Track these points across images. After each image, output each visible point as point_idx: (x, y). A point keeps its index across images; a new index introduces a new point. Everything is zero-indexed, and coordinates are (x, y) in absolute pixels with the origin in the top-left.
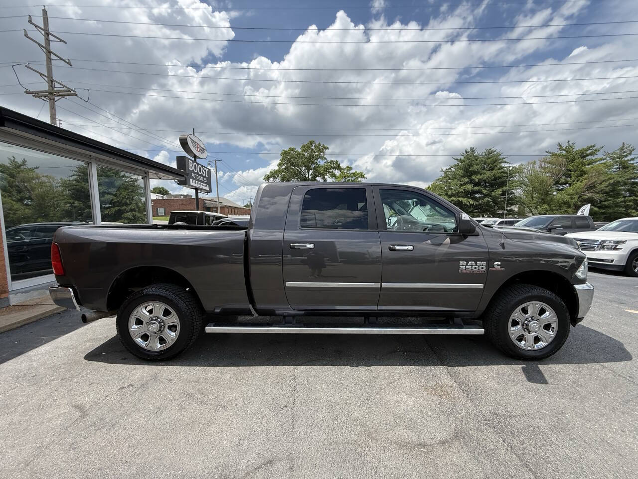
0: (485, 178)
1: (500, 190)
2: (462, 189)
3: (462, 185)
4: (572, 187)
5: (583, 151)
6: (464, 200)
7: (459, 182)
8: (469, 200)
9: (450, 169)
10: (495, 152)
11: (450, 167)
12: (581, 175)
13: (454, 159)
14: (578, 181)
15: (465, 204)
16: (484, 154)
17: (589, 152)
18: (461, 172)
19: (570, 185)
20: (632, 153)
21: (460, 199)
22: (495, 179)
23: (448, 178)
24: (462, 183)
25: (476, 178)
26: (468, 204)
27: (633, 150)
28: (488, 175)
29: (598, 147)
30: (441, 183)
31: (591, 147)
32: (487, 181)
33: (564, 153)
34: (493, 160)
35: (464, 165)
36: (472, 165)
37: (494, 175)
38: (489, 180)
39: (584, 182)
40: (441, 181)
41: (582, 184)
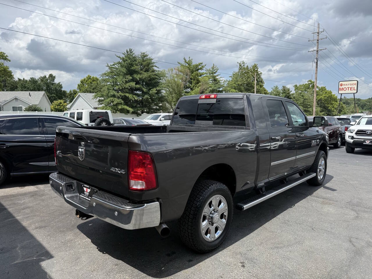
0: (144, 78)
1: (155, 89)
2: (127, 85)
3: (126, 82)
4: (193, 91)
5: (197, 66)
6: (130, 96)
7: (124, 80)
8: (134, 96)
9: (114, 65)
10: (147, 56)
11: (113, 63)
12: (198, 83)
13: (117, 56)
14: (196, 87)
15: (131, 99)
16: (140, 56)
17: (200, 67)
18: (124, 70)
19: (192, 89)
20: (218, 71)
21: (127, 95)
22: (150, 80)
23: (113, 74)
24: (127, 80)
25: (137, 77)
26: (133, 99)
27: (218, 69)
28: (145, 75)
29: (203, 64)
30: (107, 77)
31: (201, 64)
32: (145, 80)
33: (187, 65)
34: (147, 63)
35: (126, 63)
36: (132, 65)
37: (150, 76)
38: (146, 80)
39: (199, 88)
40: (107, 76)
41: (198, 89)
